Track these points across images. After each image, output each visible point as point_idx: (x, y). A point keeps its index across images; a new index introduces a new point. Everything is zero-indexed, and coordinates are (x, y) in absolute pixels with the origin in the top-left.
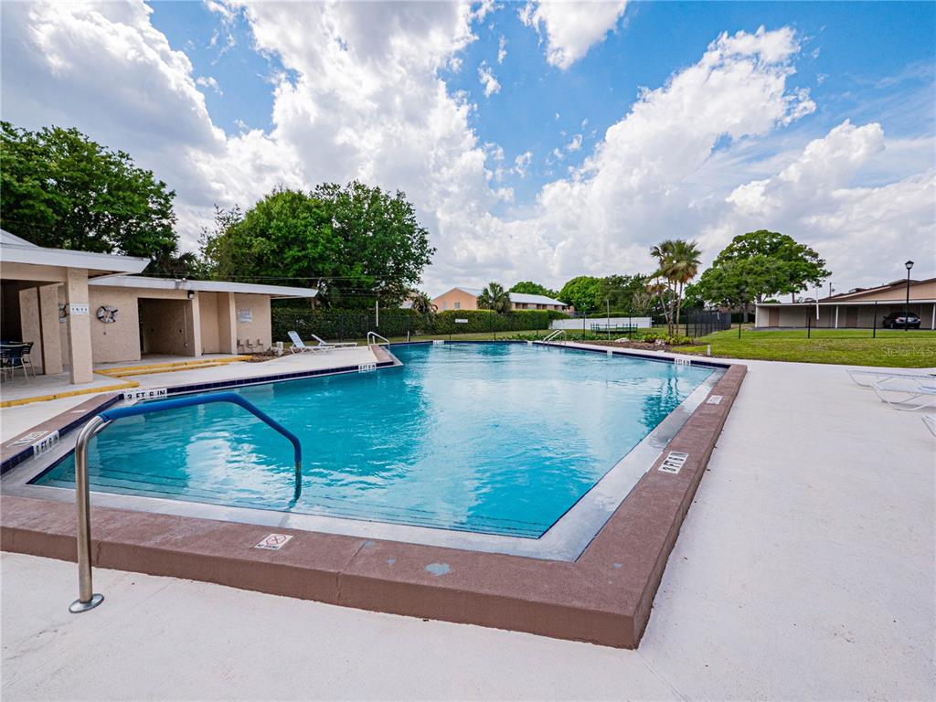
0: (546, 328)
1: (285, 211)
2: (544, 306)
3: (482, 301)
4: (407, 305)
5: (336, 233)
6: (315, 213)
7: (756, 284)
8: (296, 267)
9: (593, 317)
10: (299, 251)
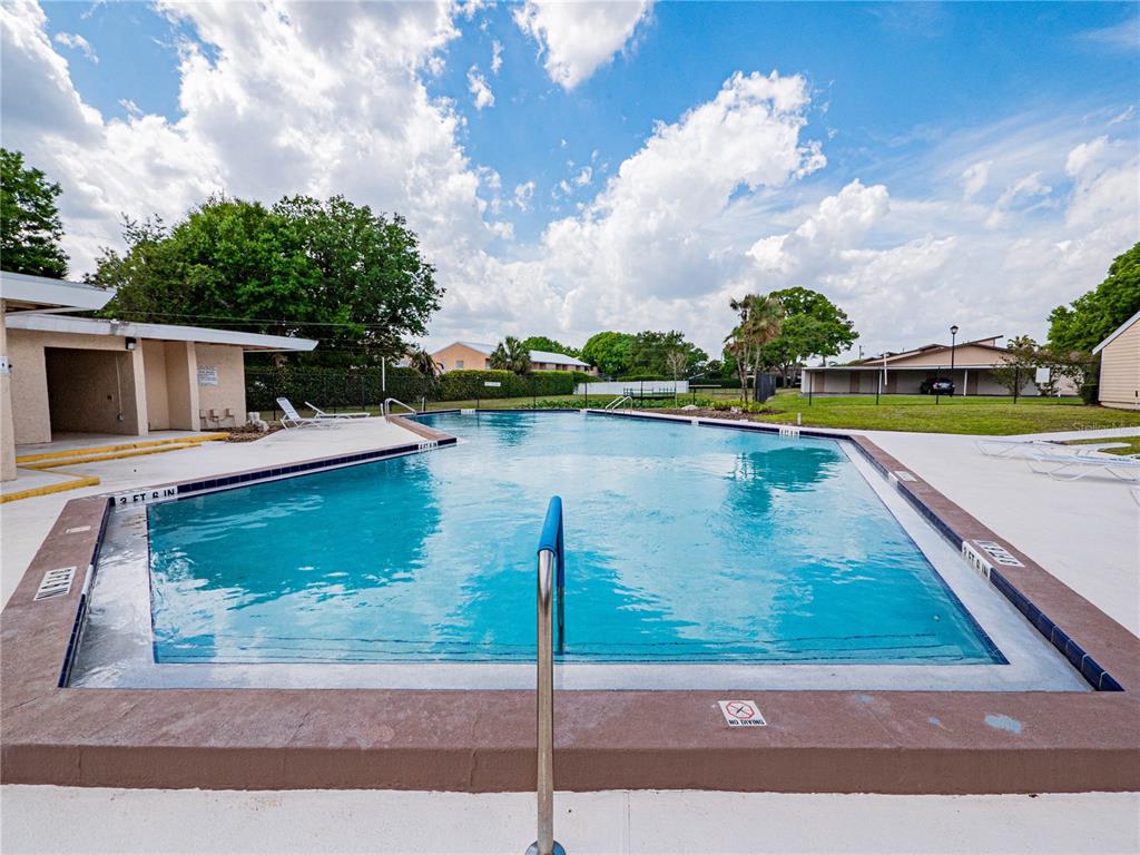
0: (571, 393)
1: (237, 229)
2: (565, 366)
3: (496, 359)
4: (405, 362)
5: (312, 263)
6: (282, 234)
7: (797, 345)
8: (256, 308)
9: (624, 380)
10: (258, 286)
